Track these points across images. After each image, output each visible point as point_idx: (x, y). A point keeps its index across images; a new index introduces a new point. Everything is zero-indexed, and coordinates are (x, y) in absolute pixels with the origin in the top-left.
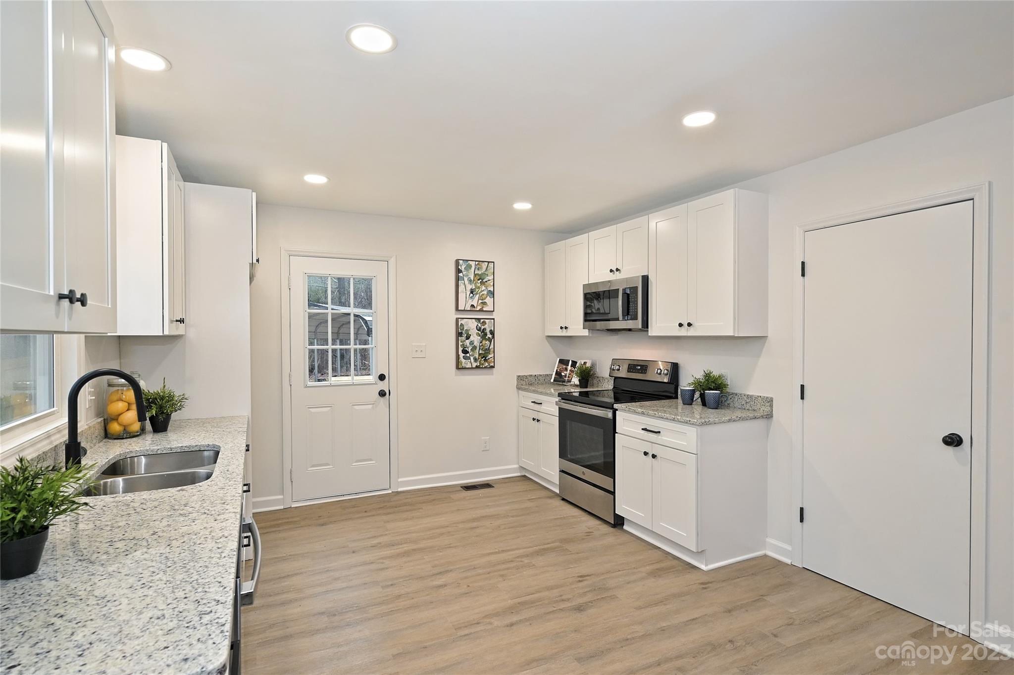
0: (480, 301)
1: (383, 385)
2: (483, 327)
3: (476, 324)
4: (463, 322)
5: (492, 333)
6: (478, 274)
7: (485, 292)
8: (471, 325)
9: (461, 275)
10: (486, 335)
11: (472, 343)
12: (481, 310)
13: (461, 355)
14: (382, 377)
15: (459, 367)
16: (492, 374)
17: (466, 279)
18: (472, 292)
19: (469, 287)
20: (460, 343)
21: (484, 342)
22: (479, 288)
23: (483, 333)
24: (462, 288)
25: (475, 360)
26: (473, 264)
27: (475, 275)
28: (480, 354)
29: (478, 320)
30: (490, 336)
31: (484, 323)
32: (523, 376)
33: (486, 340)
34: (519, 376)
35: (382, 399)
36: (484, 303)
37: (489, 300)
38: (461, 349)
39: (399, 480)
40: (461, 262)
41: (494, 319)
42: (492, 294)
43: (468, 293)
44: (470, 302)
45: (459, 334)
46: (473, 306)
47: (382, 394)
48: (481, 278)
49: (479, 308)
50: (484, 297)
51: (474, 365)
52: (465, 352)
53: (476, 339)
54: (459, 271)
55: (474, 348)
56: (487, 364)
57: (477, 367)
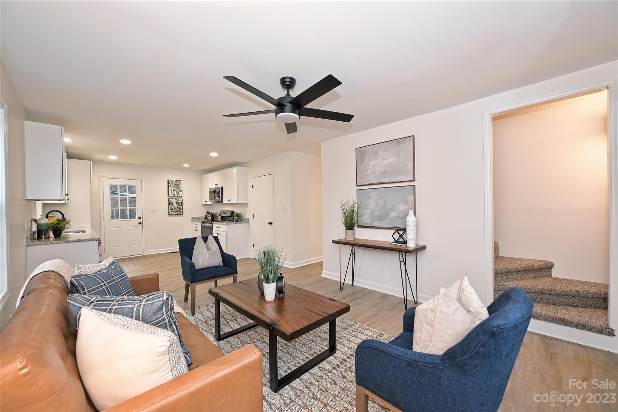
0: (177, 193)
1: (140, 220)
2: (178, 202)
3: (175, 200)
4: (171, 200)
5: (182, 203)
6: (176, 184)
7: (179, 190)
8: (174, 201)
9: (169, 185)
10: (179, 204)
11: (174, 207)
12: (177, 196)
13: (170, 210)
14: (140, 218)
15: (169, 214)
16: (182, 217)
17: (171, 186)
18: (174, 190)
19: (173, 189)
20: (169, 207)
21: (179, 206)
22: (176, 189)
23: (178, 204)
24: (170, 189)
25: (175, 212)
26: (174, 181)
27: (175, 185)
28: (177, 210)
29: (177, 199)
30: (181, 204)
31: (179, 200)
32: (194, 217)
33: (179, 205)
34: (192, 217)
35: (140, 225)
36: (179, 194)
37: (180, 193)
38: (170, 209)
39: (147, 251)
40: (169, 181)
41: (182, 199)
42: (182, 191)
43: (172, 190)
44: (173, 193)
45: (169, 204)
46: (174, 195)
47: (140, 223)
48: (177, 186)
49: (176, 195)
50: (178, 192)
51: (175, 214)
52: (171, 209)
53: (175, 205)
54: (169, 183)
55: (175, 208)
56: (180, 213)
57: (176, 214)
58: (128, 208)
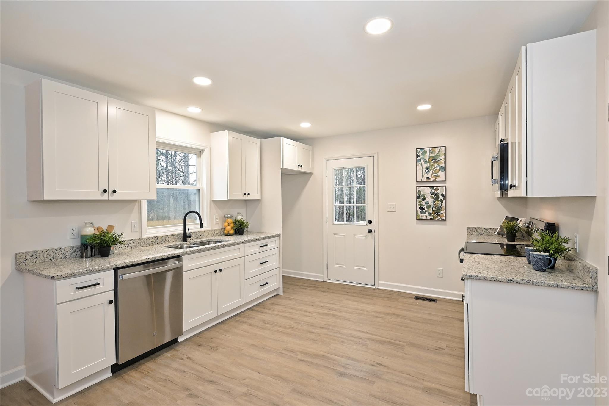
0: (434, 175)
1: (370, 227)
2: (435, 192)
3: (430, 190)
4: (420, 189)
5: (444, 196)
6: (432, 156)
7: (438, 168)
8: (427, 191)
9: (419, 158)
10: (438, 197)
11: (427, 203)
12: (435, 181)
13: (419, 211)
14: (370, 222)
15: (418, 219)
16: (446, 225)
17: (422, 161)
18: (427, 168)
19: (425, 166)
20: (418, 203)
21: (437, 202)
22: (433, 165)
23: (436, 197)
24: (419, 166)
25: (430, 214)
26: (428, 150)
27: (430, 157)
28: (433, 211)
29: (433, 187)
30: (442, 198)
31: (437, 189)
32: (472, 228)
33: (439, 201)
34: (468, 228)
35: (370, 234)
36: (437, 176)
37: (441, 174)
38: (419, 207)
39: (380, 282)
40: (419, 150)
41: (445, 186)
42: (444, 169)
43: (424, 170)
44: (426, 176)
45: (418, 197)
46: (428, 178)
47: (370, 231)
48: (434, 159)
49: (432, 179)
50: (436, 171)
51: (429, 218)
52: (421, 208)
53: (430, 200)
54: (417, 156)
55: (429, 206)
56: (439, 218)
57: (431, 219)
58: (355, 204)
